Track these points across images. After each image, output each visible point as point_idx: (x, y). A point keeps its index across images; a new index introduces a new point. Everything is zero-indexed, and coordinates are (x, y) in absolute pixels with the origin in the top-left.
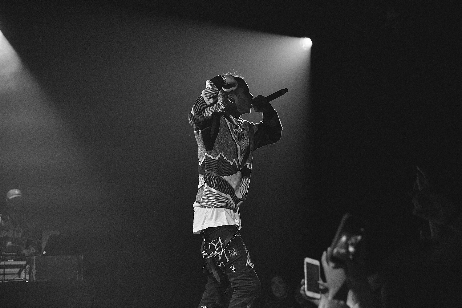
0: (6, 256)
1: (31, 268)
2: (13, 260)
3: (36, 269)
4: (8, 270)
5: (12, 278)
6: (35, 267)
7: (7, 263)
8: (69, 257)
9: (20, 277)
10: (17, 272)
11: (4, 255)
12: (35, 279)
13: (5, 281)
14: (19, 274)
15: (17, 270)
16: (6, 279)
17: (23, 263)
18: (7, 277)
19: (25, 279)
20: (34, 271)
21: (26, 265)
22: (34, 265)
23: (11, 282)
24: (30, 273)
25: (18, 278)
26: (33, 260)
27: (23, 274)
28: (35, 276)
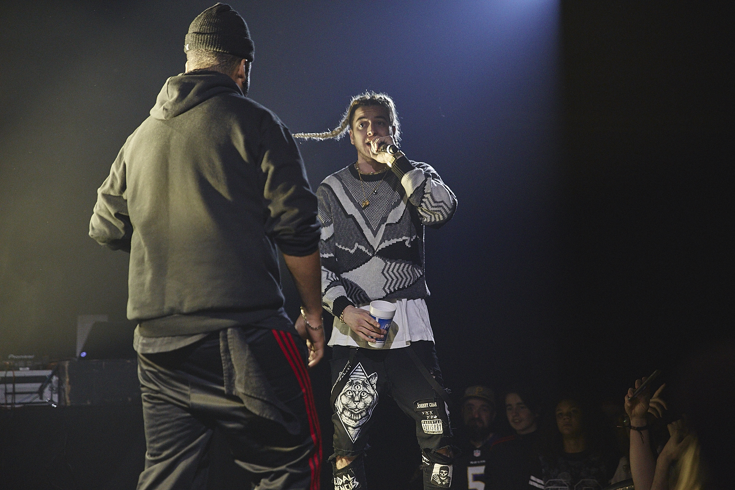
0: (16, 360)
1: (60, 383)
2: (28, 369)
3: (70, 383)
4: (19, 387)
5: (28, 399)
6: (67, 380)
7: (17, 374)
8: (129, 361)
9: (41, 398)
10: (37, 390)
11: (12, 359)
12: (68, 401)
13: (16, 406)
14: (40, 392)
15: (37, 386)
16: (17, 401)
17: (47, 373)
18: (19, 399)
19: (51, 401)
20: (67, 387)
21: (51, 376)
22: (67, 375)
23: (28, 408)
24: (60, 391)
25: (38, 400)
26: (64, 367)
27: (47, 393)
28: (69, 395)
